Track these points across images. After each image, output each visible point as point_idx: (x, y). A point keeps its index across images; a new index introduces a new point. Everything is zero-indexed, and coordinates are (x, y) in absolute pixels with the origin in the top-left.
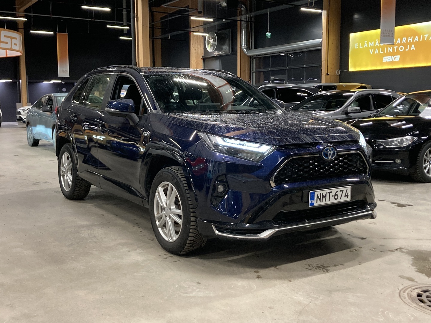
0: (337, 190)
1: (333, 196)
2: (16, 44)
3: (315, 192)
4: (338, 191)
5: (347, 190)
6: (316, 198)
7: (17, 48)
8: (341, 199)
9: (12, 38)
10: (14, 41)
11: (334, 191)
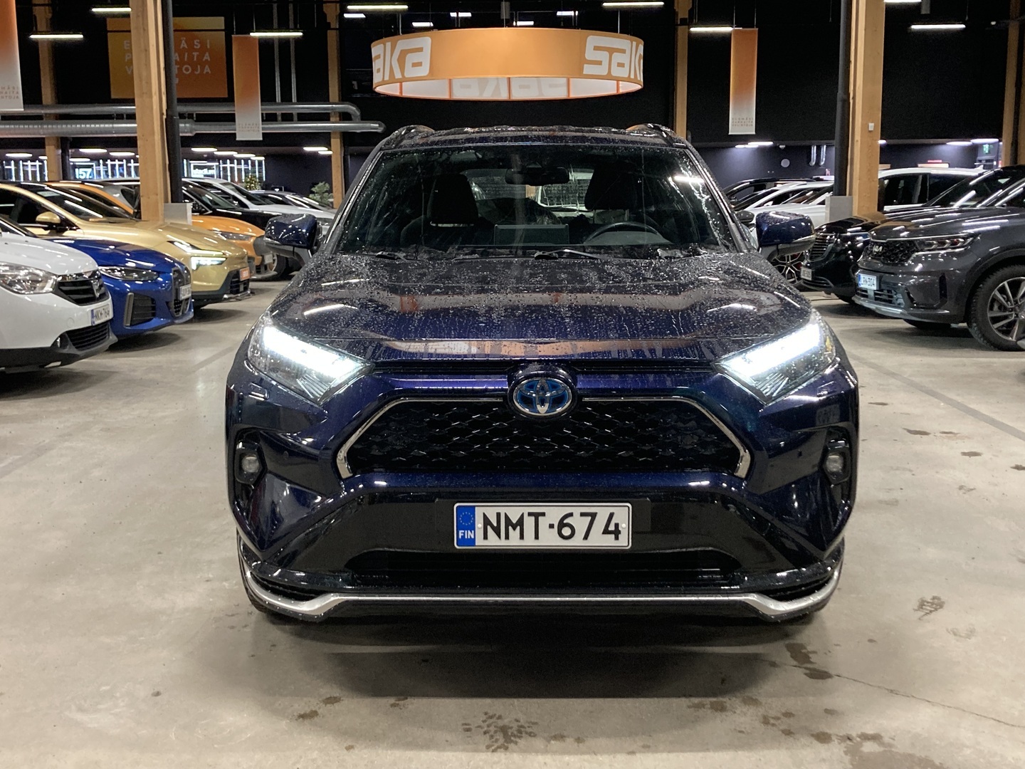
0: (568, 510)
1: (551, 526)
2: (621, 65)
3: (476, 508)
4: (571, 515)
5: (611, 515)
6: (479, 525)
7: (623, 73)
8: (586, 537)
9: (611, 51)
10: (617, 58)
11: (554, 512)
